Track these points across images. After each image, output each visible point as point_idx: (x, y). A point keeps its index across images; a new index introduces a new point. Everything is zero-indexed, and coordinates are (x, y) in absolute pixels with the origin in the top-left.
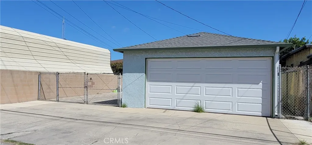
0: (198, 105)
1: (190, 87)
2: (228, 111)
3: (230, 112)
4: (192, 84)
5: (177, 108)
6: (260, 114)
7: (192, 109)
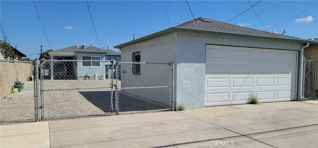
0: (251, 97)
1: (245, 79)
2: (270, 99)
3: (272, 100)
4: (245, 76)
5: (233, 102)
6: (289, 99)
7: (246, 101)
